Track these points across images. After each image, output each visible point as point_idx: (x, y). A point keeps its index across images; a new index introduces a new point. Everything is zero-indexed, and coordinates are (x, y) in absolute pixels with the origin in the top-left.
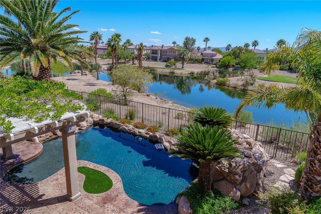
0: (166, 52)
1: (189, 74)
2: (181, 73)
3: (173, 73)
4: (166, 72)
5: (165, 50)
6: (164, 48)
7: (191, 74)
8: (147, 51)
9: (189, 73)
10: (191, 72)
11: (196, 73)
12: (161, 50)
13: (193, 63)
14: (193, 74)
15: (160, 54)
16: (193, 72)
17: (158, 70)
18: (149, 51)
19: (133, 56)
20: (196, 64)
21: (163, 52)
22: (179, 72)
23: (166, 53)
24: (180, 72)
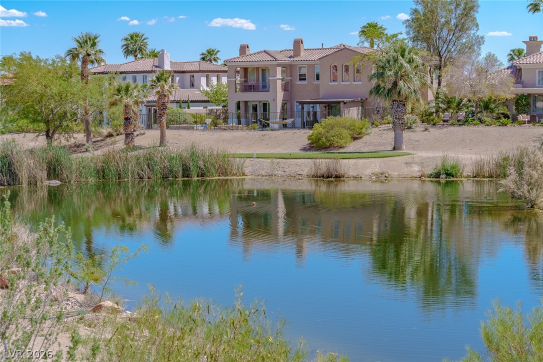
0: (318, 78)
1: (430, 176)
2: (382, 178)
3: (333, 177)
4: (297, 177)
5: (311, 67)
6: (303, 55)
7: (443, 179)
8: (214, 80)
9: (430, 170)
10: (440, 164)
11: (468, 171)
12: (288, 68)
13: (464, 122)
14: (448, 175)
15: (285, 88)
16: (449, 164)
17: (249, 166)
18: (224, 80)
19: (126, 106)
20: (481, 128)
21: (302, 78)
22: (368, 172)
23: (316, 82)
24: (377, 170)
